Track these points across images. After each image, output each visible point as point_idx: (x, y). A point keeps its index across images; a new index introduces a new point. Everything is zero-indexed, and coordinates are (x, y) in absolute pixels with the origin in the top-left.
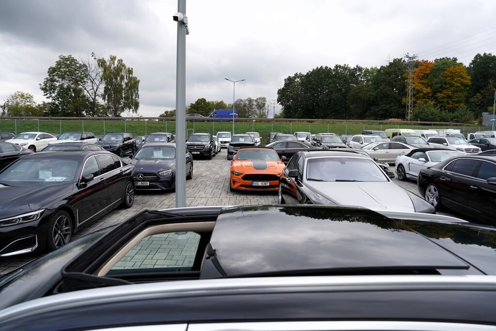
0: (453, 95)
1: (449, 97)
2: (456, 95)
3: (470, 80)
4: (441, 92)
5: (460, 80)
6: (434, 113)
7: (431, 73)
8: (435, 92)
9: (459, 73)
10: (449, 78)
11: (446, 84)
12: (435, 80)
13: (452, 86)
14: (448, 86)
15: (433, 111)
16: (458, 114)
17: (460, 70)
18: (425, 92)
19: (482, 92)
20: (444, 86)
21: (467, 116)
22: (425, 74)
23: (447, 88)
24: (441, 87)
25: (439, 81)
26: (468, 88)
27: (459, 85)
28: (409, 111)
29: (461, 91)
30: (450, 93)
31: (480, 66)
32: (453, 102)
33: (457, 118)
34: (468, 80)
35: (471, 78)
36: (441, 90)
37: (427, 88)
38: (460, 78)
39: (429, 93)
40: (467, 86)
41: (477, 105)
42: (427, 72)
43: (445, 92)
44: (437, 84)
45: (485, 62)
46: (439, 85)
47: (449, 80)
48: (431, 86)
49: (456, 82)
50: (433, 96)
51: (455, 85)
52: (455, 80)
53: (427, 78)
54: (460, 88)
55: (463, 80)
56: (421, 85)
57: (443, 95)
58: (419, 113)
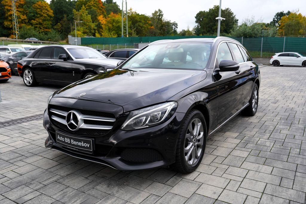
0: (43, 22)
1: (40, 24)
2: (45, 23)
3: (53, 13)
4: (34, 20)
5: (46, 12)
6: (35, 35)
7: (25, 4)
8: (30, 19)
9: (45, 7)
10: (39, 10)
11: (37, 13)
12: (29, 10)
13: (42, 16)
14: (39, 16)
15: (34, 33)
16: (51, 36)
17: (46, 5)
18: (22, 18)
19: (61, 22)
20: (36, 15)
21: (57, 38)
22: (20, 4)
23: (38, 17)
24: (34, 16)
25: (32, 11)
26: (52, 19)
27: (46, 16)
28: (16, 32)
29: (48, 20)
30: (41, 21)
31: (57, 4)
32: (44, 27)
33: (51, 39)
34: (51, 13)
35: (53, 12)
36: (34, 18)
37: (23, 15)
38: (46, 11)
39: (25, 19)
40: (51, 17)
41: (59, 31)
42: (22, 3)
43: (37, 19)
44: (30, 13)
45: (60, 2)
46: (33, 14)
47: (39, 11)
48: (26, 14)
49: (44, 13)
50: (29, 22)
51: (44, 16)
52: (43, 12)
53: (22, 7)
54: (47, 18)
55: (48, 13)
56: (19, 12)
57: (36, 22)
58: (24, 34)
